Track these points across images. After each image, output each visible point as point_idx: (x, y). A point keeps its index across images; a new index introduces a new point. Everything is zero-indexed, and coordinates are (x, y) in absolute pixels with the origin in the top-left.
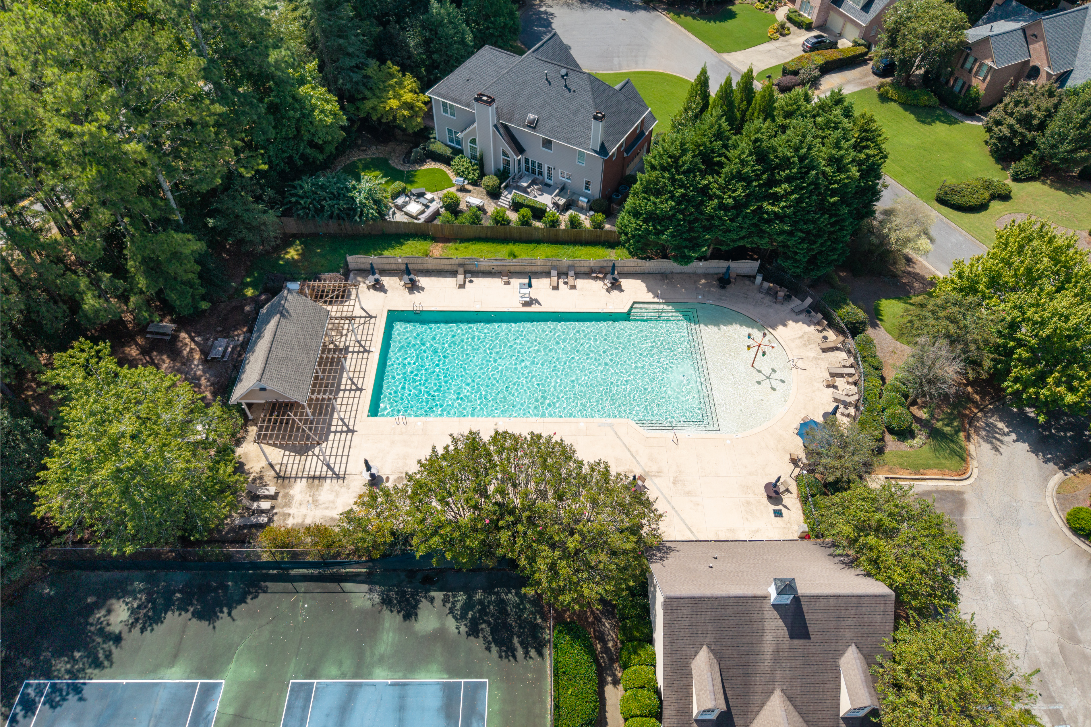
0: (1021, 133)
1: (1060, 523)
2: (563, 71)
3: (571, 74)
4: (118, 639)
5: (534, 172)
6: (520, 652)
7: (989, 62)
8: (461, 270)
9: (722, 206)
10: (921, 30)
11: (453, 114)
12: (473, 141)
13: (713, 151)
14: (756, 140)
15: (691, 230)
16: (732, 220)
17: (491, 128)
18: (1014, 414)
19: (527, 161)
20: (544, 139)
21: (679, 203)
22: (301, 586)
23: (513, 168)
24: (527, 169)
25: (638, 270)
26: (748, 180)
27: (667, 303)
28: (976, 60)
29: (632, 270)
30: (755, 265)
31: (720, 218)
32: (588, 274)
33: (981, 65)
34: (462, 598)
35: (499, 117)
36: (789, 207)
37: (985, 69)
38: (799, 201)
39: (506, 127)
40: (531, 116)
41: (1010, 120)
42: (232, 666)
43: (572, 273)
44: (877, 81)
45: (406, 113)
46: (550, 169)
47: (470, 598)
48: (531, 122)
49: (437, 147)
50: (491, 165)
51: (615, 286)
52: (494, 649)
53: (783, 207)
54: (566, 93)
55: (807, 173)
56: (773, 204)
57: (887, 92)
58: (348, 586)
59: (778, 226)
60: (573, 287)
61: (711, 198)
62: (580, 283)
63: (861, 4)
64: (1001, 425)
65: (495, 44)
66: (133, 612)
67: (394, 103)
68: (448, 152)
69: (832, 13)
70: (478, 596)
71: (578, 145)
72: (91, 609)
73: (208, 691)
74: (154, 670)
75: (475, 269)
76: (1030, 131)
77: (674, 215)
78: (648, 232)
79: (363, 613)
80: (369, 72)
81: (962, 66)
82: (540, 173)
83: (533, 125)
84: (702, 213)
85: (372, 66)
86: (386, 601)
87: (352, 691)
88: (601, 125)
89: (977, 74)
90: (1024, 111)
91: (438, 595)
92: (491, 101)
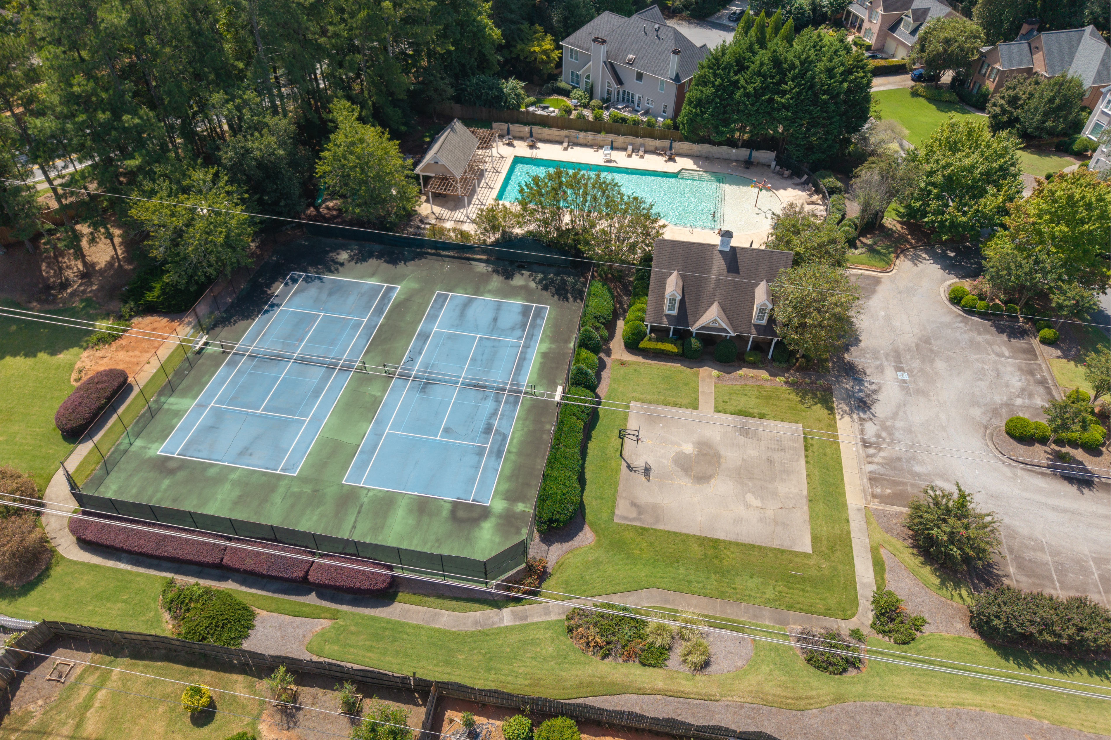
0: (1009, 111)
1: (944, 298)
2: (657, 26)
3: (662, 28)
4: (342, 264)
5: (628, 101)
6: (571, 299)
7: (998, 66)
8: (566, 140)
9: (747, 95)
10: (942, 36)
11: (576, 59)
12: (588, 77)
13: (744, 59)
14: (774, 51)
15: (725, 112)
16: (752, 105)
17: (602, 63)
18: (937, 253)
19: (624, 92)
20: (638, 73)
21: (718, 91)
22: (447, 259)
23: (614, 96)
24: (624, 98)
25: (689, 152)
26: (764, 76)
27: (706, 172)
28: (989, 66)
29: (685, 152)
30: (773, 155)
31: (744, 104)
32: (653, 152)
33: (993, 68)
34: (540, 276)
35: (608, 58)
36: (792, 98)
37: (995, 71)
38: (799, 94)
39: (611, 64)
40: (631, 56)
41: (1002, 102)
42: (405, 282)
43: (642, 149)
44: (913, 83)
45: (544, 57)
46: (639, 99)
47: (545, 276)
48: (630, 60)
49: (562, 84)
50: (598, 91)
51: (671, 159)
52: (556, 297)
53: (788, 99)
54: (657, 41)
55: (806, 73)
56: (781, 97)
57: (917, 90)
58: (473, 263)
59: (784, 112)
60: (642, 157)
61: (739, 88)
62: (647, 156)
63: (910, 30)
64: (924, 256)
65: (612, 10)
66: (350, 256)
67: (537, 49)
68: (569, 87)
69: (888, 39)
70: (551, 276)
71: (661, 75)
72: (328, 252)
73: (390, 290)
74: (361, 278)
75: (576, 141)
76: (1015, 109)
77: (713, 100)
78: (696, 115)
79: (482, 274)
80: (522, 27)
81: (979, 72)
82: (633, 102)
83: (631, 63)
84: (733, 99)
85: (525, 26)
86: (496, 271)
87: (471, 300)
88: (676, 57)
89: (989, 77)
90: (1011, 93)
91: (527, 273)
92: (604, 42)
